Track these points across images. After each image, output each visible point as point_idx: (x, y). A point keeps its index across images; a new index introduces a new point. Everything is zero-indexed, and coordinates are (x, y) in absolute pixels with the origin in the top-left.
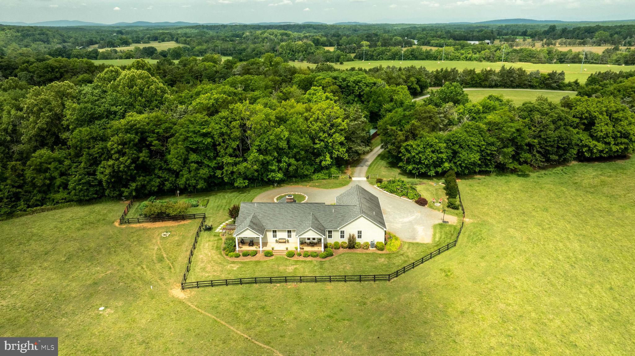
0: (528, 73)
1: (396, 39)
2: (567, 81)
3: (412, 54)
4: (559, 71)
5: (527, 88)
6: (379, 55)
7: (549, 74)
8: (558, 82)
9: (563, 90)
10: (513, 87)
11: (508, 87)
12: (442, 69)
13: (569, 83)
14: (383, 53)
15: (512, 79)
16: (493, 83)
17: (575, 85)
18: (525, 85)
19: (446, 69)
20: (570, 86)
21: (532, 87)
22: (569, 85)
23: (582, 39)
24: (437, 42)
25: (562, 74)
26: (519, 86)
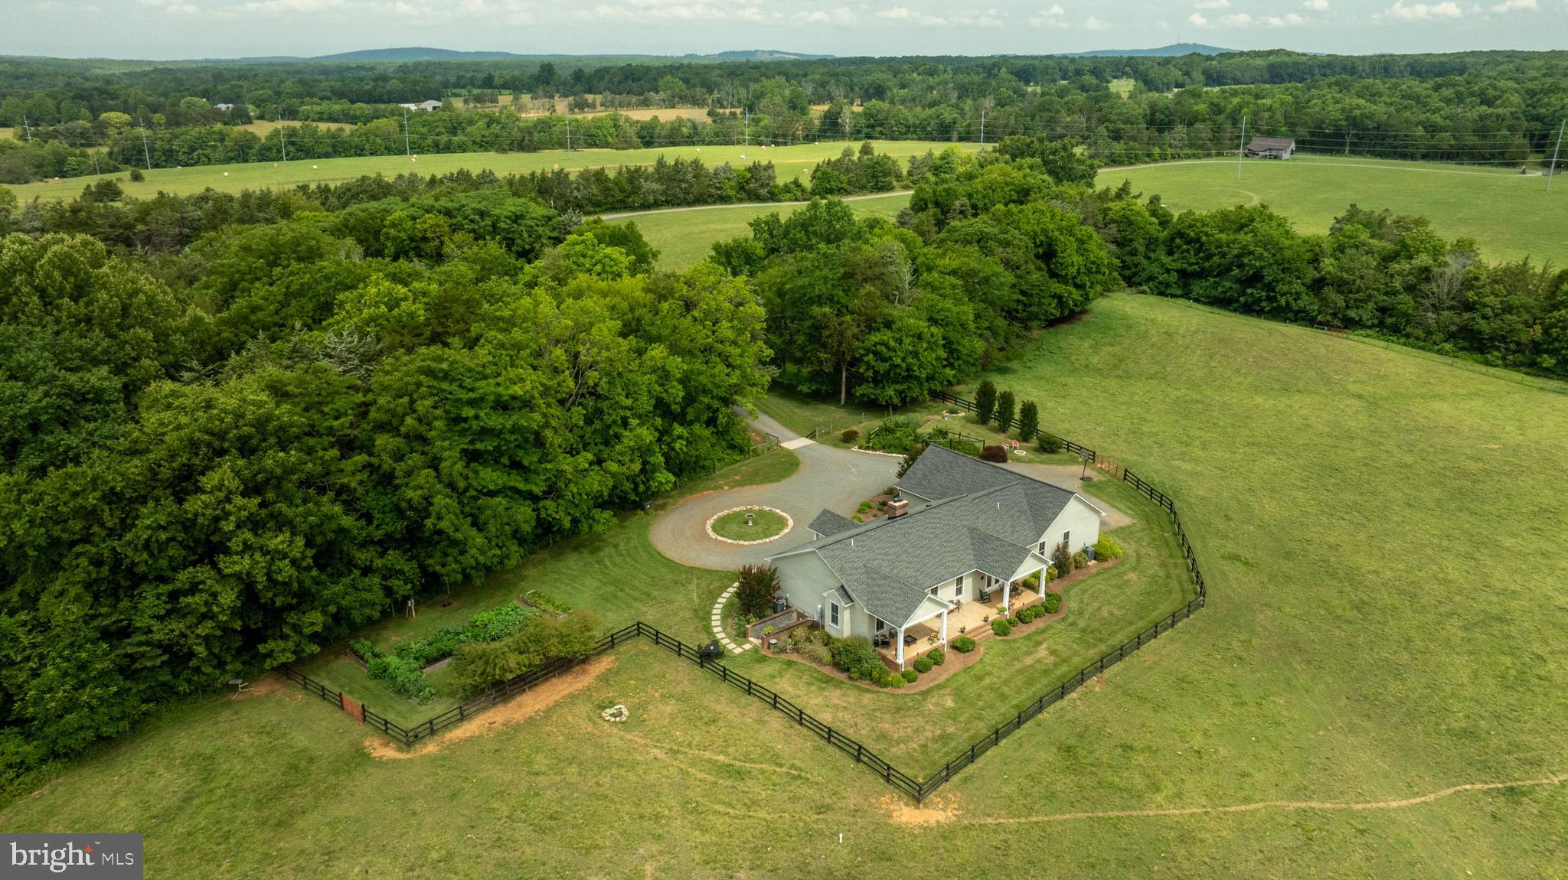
0: (711, 171)
1: (190, 105)
2: (780, 181)
3: (293, 143)
4: (764, 163)
5: (714, 203)
6: (193, 149)
7: (749, 170)
8: (768, 184)
9: (780, 201)
10: (690, 204)
11: (679, 205)
12: (533, 174)
13: (786, 185)
14: (200, 143)
15: (684, 185)
16: (651, 199)
17: (794, 190)
18: (711, 196)
19: (543, 173)
20: (788, 192)
21: (724, 199)
22: (786, 189)
23: (641, 94)
24: (317, 108)
25: (770, 166)
26: (700, 200)
